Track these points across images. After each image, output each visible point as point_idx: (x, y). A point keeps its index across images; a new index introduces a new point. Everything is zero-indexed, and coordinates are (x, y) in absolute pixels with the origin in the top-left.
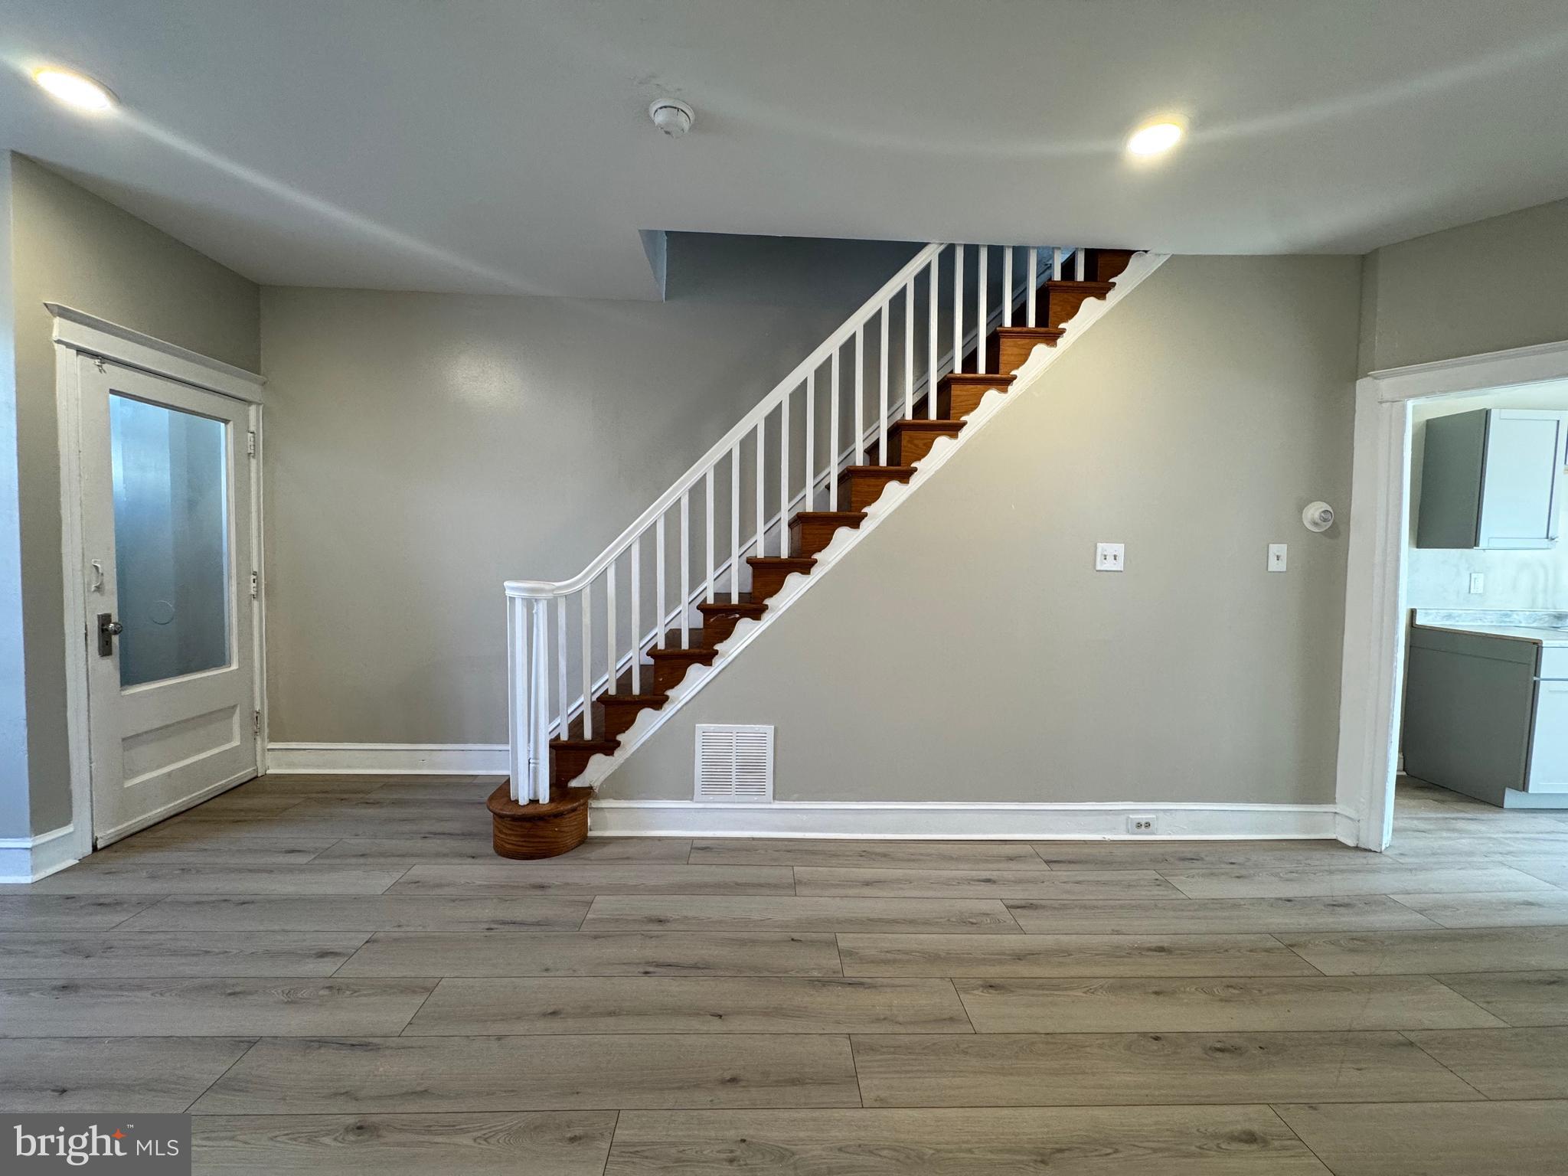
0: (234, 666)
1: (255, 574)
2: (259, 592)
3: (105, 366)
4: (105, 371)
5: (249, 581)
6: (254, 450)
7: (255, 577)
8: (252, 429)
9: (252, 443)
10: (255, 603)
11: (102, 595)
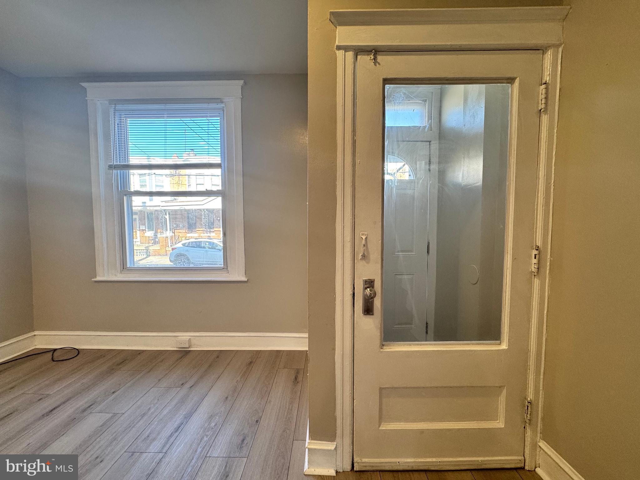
0: (504, 346)
1: (538, 249)
2: (542, 269)
3: (380, 58)
4: (379, 64)
5: (531, 256)
6: (546, 103)
7: (536, 252)
8: (547, 78)
9: (543, 96)
10: (536, 282)
11: (368, 263)
